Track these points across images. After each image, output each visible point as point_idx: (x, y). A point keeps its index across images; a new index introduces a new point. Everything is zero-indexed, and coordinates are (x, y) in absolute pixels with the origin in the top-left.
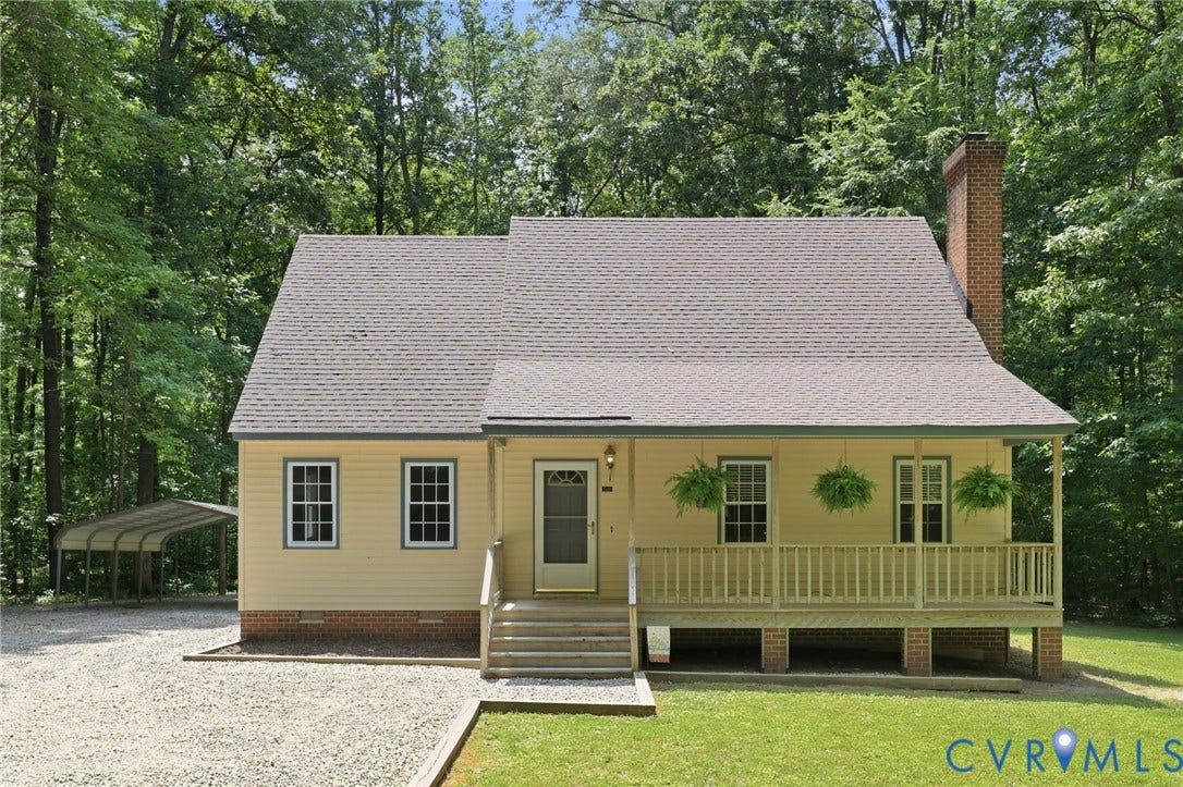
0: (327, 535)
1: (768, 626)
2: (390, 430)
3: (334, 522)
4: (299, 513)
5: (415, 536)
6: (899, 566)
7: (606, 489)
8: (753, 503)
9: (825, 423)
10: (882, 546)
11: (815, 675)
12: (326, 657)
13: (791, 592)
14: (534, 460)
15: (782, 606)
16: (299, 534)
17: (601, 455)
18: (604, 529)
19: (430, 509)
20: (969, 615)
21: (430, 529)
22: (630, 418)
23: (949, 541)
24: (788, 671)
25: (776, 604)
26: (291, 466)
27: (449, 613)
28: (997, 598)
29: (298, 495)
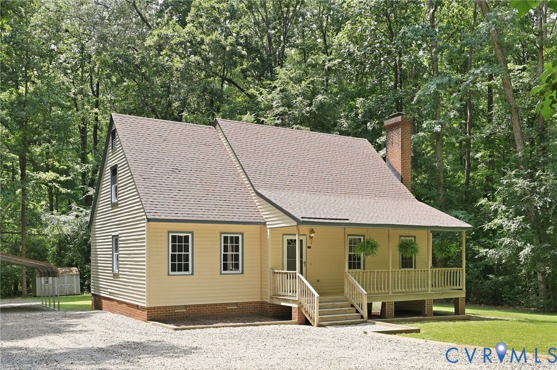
14: (283, 235)
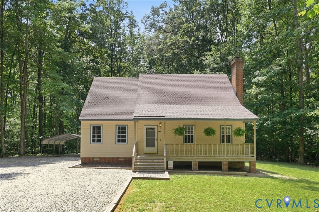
0: (100, 141)
1: (194, 161)
2: (113, 119)
3: (101, 138)
4: (94, 136)
5: (119, 141)
6: (221, 148)
7: (159, 132)
8: (190, 135)
9: (205, 118)
10: (218, 144)
11: (203, 171)
12: (99, 167)
13: (199, 154)
15: (197, 157)
16: (94, 141)
17: (158, 124)
18: (159, 140)
19: (122, 136)
20: (236, 159)
21: (122, 140)
22: (164, 116)
23: (232, 143)
24: (198, 171)
25: (195, 156)
26: (92, 126)
27: (126, 158)
28: (242, 155)
29: (94, 133)
